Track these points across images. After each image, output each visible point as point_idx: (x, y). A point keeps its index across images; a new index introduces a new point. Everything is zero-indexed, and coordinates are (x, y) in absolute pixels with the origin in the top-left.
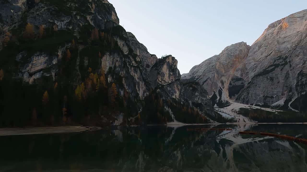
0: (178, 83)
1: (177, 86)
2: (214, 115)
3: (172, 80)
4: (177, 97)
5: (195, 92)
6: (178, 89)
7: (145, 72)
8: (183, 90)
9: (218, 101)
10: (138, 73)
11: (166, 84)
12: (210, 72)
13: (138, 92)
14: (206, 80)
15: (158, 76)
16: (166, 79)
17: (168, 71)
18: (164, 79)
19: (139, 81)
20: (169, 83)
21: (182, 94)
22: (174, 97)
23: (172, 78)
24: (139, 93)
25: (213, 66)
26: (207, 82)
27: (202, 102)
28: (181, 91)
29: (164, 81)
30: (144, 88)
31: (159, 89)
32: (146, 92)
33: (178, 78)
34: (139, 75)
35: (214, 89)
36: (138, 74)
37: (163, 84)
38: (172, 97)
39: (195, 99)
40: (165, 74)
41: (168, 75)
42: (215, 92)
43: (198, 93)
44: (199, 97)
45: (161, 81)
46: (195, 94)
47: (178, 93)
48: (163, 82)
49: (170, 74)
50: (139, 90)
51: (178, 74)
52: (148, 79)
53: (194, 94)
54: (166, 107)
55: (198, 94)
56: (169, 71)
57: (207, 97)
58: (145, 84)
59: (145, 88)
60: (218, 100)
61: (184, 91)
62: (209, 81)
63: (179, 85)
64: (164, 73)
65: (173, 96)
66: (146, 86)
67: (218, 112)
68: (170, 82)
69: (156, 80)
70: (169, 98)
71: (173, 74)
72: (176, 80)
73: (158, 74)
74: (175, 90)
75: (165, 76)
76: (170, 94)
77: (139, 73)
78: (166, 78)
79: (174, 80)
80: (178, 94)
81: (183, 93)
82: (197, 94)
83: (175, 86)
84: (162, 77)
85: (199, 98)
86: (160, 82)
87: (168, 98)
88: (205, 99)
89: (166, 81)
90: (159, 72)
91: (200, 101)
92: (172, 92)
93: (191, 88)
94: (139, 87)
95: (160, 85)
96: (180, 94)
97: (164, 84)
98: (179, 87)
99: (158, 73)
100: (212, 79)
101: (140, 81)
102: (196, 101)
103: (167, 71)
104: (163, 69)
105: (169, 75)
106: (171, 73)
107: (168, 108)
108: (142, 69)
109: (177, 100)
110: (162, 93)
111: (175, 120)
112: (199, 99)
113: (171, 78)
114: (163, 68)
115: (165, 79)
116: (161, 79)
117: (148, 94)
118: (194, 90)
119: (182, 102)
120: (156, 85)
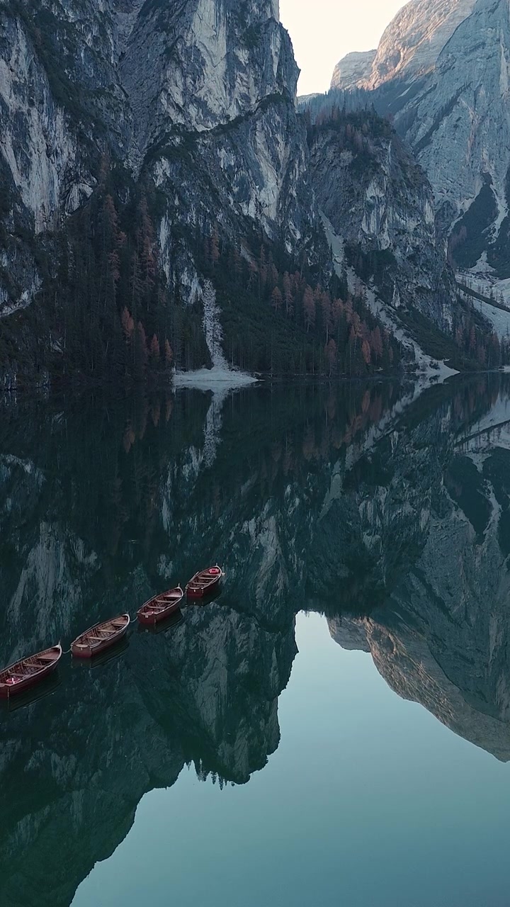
0: (278, 118)
1: (271, 143)
2: (450, 322)
3: (246, 98)
4: (265, 210)
5: (366, 185)
6: (275, 158)
7: (95, 40)
8: (300, 170)
9: (496, 235)
10: (19, 51)
11: (212, 125)
12: (476, 48)
13: (18, 179)
14: (454, 102)
15: (168, 73)
16: (210, 91)
17: (222, 41)
18: (201, 94)
19: (25, 108)
20: (228, 117)
21: (295, 194)
22: (250, 210)
23: (245, 84)
24: (24, 185)
25: (493, 11)
26: (455, 115)
27: (395, 246)
28: (288, 175)
29: (201, 104)
30: (68, 150)
31: (168, 156)
32: (76, 179)
33: (280, 86)
34: (24, 66)
35: (486, 158)
36: (17, 61)
37: (194, 123)
38: (240, 209)
39: (364, 225)
40: (208, 62)
41: (222, 67)
42: (487, 179)
43: (380, 184)
44: (382, 210)
45: (181, 103)
46: (364, 194)
47: (274, 184)
48: (193, 110)
49: (236, 57)
50: (26, 168)
51: (276, 60)
52: (112, 87)
53: (361, 195)
54: (191, 278)
55: (382, 195)
56: (230, 37)
57: (422, 214)
58: (71, 126)
59: (73, 156)
60: (497, 227)
61: (305, 176)
62: (468, 111)
63: (278, 137)
64: (202, 50)
65: (248, 204)
66: (80, 138)
67: (477, 304)
68: (233, 113)
69: (156, 99)
70: (219, 217)
71: (252, 60)
72: (264, 104)
73: (168, 59)
74: (259, 167)
75: (208, 70)
76: (229, 190)
77: (24, 50)
78: (211, 85)
79: (253, 102)
80: (276, 192)
81: (300, 187)
82: (372, 192)
83: (260, 138)
84: (189, 80)
85: (385, 216)
86: (179, 109)
87: (213, 217)
88: (411, 225)
89: (210, 104)
90: (175, 43)
91: (385, 236)
92: (242, 183)
93: (347, 156)
94: (21, 147)
95: (176, 129)
96: (284, 194)
97: (200, 129)
98: (282, 151)
99: (170, 53)
100: (482, 92)
101: (31, 104)
102: (365, 235)
103: (215, 37)
104: (196, 26)
105: (228, 63)
106: (243, 55)
107: (201, 284)
108: (81, 22)
109: (267, 229)
110: (184, 184)
111: (218, 359)
112: (381, 222)
113: (240, 88)
114: (196, 20)
115: (204, 90)
116: (184, 94)
117: (89, 191)
118: (364, 166)
119: (293, 241)
120: (157, 134)
